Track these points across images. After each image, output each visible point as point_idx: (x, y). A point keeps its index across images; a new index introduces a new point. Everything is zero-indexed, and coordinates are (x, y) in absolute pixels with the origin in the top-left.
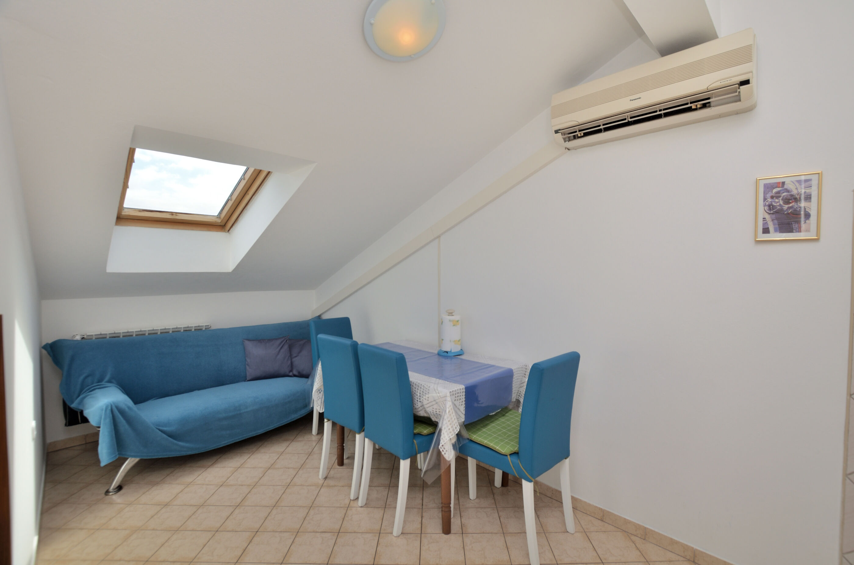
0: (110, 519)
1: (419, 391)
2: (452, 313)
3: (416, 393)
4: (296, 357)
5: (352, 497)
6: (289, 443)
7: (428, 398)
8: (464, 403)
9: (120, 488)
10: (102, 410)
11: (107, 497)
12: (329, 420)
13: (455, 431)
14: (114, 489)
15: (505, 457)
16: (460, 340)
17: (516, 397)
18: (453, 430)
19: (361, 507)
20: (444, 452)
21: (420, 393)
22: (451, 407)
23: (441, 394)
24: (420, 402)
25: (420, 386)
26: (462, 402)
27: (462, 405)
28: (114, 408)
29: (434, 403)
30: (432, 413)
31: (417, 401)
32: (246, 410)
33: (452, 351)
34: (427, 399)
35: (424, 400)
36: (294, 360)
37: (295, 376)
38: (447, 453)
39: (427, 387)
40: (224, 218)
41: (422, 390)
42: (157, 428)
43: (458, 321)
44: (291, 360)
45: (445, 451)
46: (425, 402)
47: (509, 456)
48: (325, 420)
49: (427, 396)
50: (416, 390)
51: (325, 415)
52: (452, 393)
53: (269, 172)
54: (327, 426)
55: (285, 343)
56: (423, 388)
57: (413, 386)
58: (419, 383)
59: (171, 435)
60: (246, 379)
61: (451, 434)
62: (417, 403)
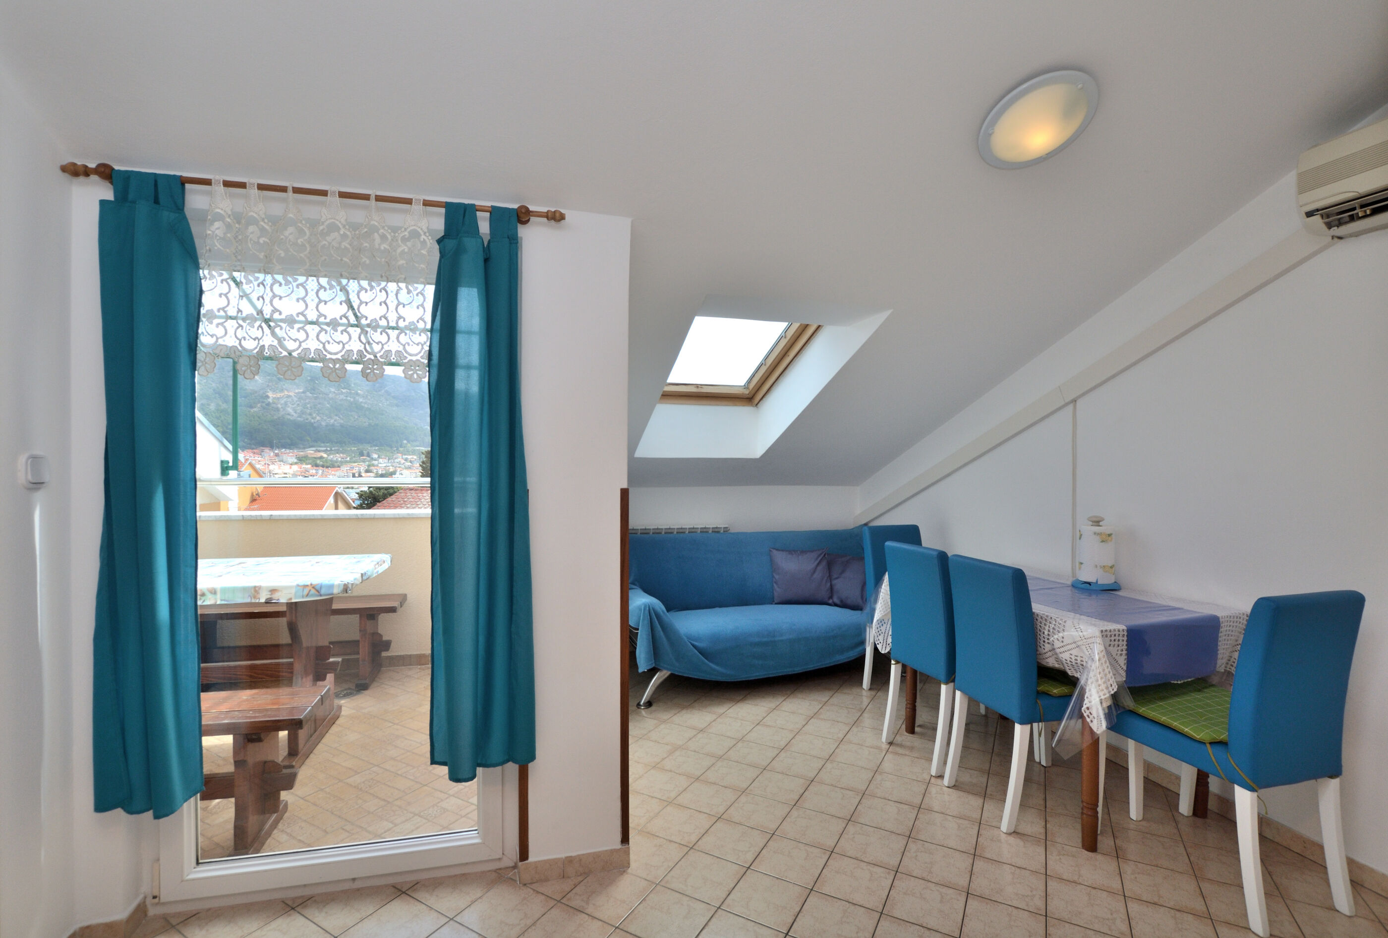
0: (649, 732)
1: (1047, 628)
2: (1099, 522)
3: (1042, 631)
4: (836, 578)
5: (933, 773)
6: (833, 693)
7: (1063, 638)
8: (1124, 652)
9: (649, 704)
10: (640, 610)
11: (639, 710)
12: (897, 662)
13: (1111, 689)
14: (643, 703)
15: (1203, 746)
16: (1114, 565)
17: (1226, 667)
18: (1107, 688)
19: (948, 787)
20: (1091, 719)
21: (1049, 631)
22: (1103, 653)
23: (1085, 633)
24: (1048, 643)
25: (1049, 619)
26: (1122, 650)
27: (1121, 655)
28: (652, 611)
29: (1074, 646)
30: (1068, 662)
31: (1044, 642)
32: (781, 638)
33: (1099, 583)
34: (1061, 639)
35: (1056, 641)
36: (834, 582)
37: (836, 605)
38: (1095, 721)
39: (1061, 622)
40: (752, 389)
41: (1053, 626)
42: (691, 643)
43: (1110, 535)
44: (831, 581)
45: (1091, 717)
46: (1057, 644)
47: (1208, 745)
48: (893, 662)
49: (1061, 635)
50: (1043, 625)
51: (892, 656)
52: (1104, 634)
53: (819, 326)
54: (895, 671)
55: (821, 559)
56: (1054, 623)
57: (1037, 620)
58: (1047, 616)
59: (701, 652)
60: (774, 601)
61: (1103, 692)
62: (1044, 645)
